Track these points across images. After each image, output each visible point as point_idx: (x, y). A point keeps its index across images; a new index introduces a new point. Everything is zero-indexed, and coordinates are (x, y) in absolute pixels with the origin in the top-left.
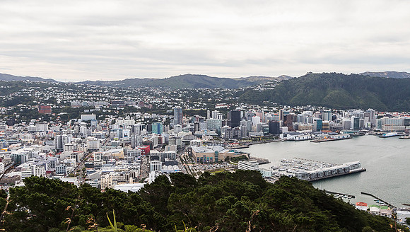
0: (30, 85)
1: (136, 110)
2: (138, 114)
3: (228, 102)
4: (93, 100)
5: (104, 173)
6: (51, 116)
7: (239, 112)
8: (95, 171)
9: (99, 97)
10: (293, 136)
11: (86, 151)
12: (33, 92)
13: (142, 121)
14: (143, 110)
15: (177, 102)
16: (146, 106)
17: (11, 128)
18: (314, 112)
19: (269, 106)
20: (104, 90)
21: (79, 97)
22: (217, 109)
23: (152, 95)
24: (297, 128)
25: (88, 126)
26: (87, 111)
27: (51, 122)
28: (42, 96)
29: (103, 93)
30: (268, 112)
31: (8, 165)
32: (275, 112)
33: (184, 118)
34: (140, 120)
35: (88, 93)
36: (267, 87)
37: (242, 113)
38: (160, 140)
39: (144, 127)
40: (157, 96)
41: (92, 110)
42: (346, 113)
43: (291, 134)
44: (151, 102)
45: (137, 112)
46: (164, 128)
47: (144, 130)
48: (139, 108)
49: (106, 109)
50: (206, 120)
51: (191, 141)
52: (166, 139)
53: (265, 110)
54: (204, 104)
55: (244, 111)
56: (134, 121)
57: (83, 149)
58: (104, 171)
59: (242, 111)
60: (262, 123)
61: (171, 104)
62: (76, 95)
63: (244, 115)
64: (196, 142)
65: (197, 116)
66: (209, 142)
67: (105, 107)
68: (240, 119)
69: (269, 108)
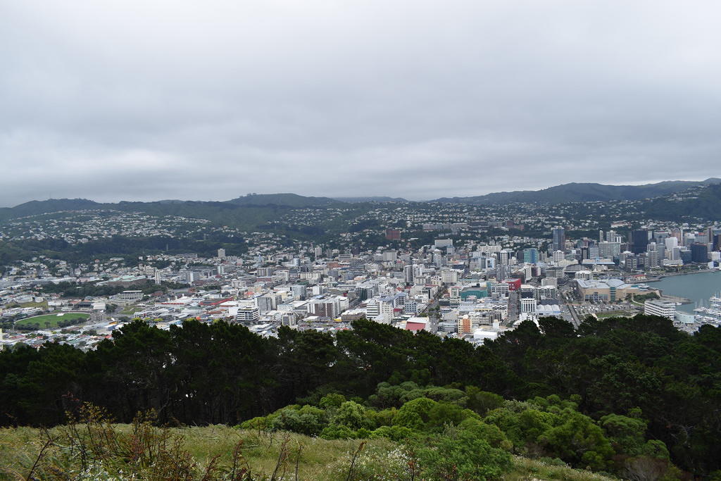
0: (376, 206)
1: (503, 233)
2: (506, 238)
3: (629, 219)
4: (449, 221)
5: (462, 313)
6: (400, 242)
7: (645, 232)
8: (450, 311)
9: (456, 218)
11: (440, 285)
12: (380, 215)
13: (510, 247)
14: (512, 233)
15: (557, 220)
16: (515, 227)
17: (356, 258)
19: (691, 222)
20: (462, 208)
21: (432, 219)
22: (614, 229)
23: (523, 213)
25: (443, 254)
26: (442, 235)
27: (400, 250)
28: (390, 219)
29: (461, 212)
30: (689, 231)
31: (352, 300)
32: (700, 230)
33: (568, 242)
34: (508, 245)
35: (443, 213)
36: (687, 196)
37: (650, 234)
38: (534, 271)
39: (513, 255)
40: (530, 214)
41: (447, 235)
44: (522, 221)
45: (504, 235)
46: (540, 255)
47: (514, 258)
48: (507, 229)
49: (465, 232)
50: (597, 244)
51: (577, 273)
52: (542, 269)
53: (684, 228)
54: (595, 222)
55: (653, 230)
56: (500, 247)
57: (437, 283)
58: (462, 310)
59: (651, 230)
60: (680, 247)
61: (550, 224)
62: (429, 216)
63: (653, 235)
64: (584, 274)
65: (585, 239)
66: (603, 274)
67: (463, 230)
68: (648, 242)
69: (690, 226)
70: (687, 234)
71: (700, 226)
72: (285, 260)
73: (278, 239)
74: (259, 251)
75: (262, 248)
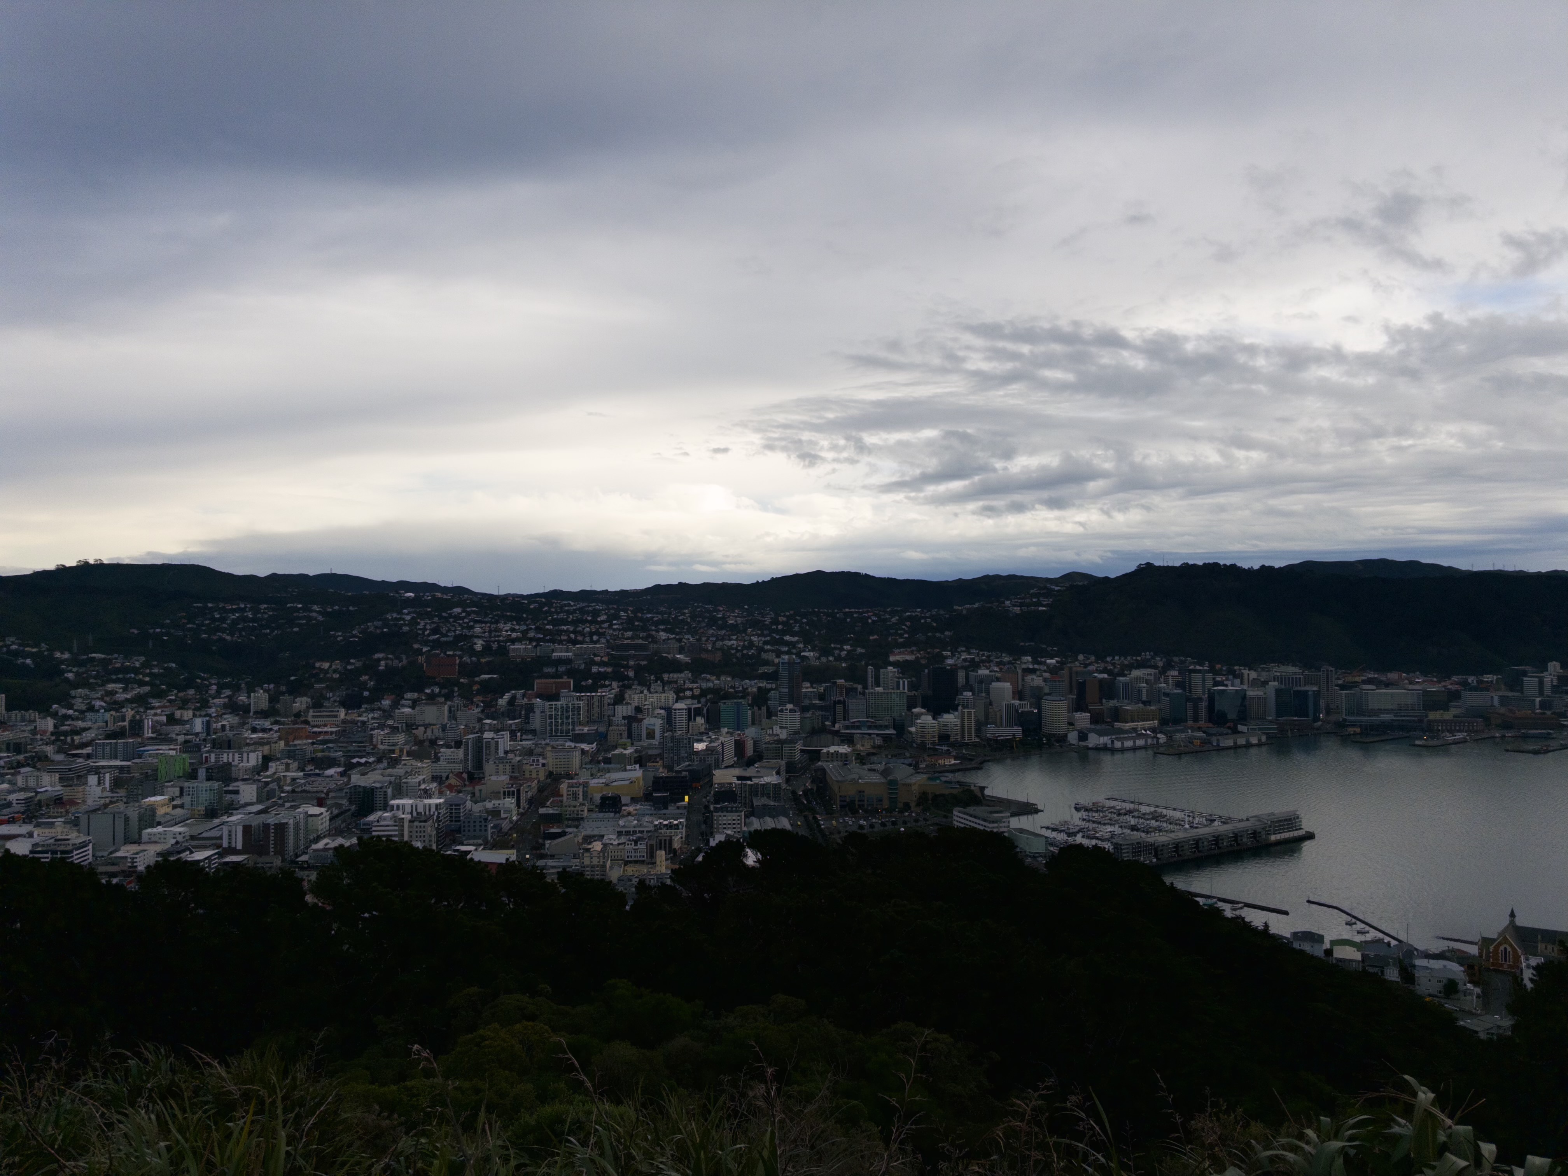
0: (407, 603)
1: (677, 667)
2: (684, 678)
3: (922, 646)
4: (568, 640)
5: (589, 839)
6: (457, 683)
7: (952, 672)
8: (564, 834)
9: (583, 634)
10: (1104, 740)
11: (542, 777)
12: (413, 622)
13: (693, 697)
14: (698, 668)
15: (787, 643)
16: (704, 656)
17: (354, 716)
18: (1163, 671)
19: (1038, 655)
20: (596, 613)
21: (531, 634)
22: (895, 664)
23: (720, 628)
24: (1117, 715)
26: (550, 670)
27: (457, 700)
28: (435, 631)
29: (593, 622)
30: (1033, 671)
31: (337, 816)
32: (1053, 670)
33: (807, 688)
34: (688, 693)
35: (554, 622)
36: (1028, 605)
37: (961, 675)
38: (739, 746)
39: (698, 712)
40: (734, 629)
41: (562, 669)
42: (1253, 675)
43: (1101, 734)
44: (719, 644)
45: (681, 672)
46: (753, 713)
47: (700, 720)
48: (688, 659)
49: (602, 664)
50: (863, 694)
51: (825, 750)
52: (756, 743)
53: (1024, 666)
54: (859, 650)
55: (966, 668)
56: (672, 696)
57: (536, 771)
58: (589, 832)
59: (962, 667)
60: (1017, 702)
61: (773, 651)
62: (524, 627)
63: (967, 677)
64: (837, 752)
65: (841, 681)
66: (873, 754)
67: (597, 659)
68: (958, 692)
69: (1035, 661)
70: (1029, 678)
71: (1052, 662)
72: (172, 720)
73: (155, 671)
74: (102, 699)
75: (113, 693)
